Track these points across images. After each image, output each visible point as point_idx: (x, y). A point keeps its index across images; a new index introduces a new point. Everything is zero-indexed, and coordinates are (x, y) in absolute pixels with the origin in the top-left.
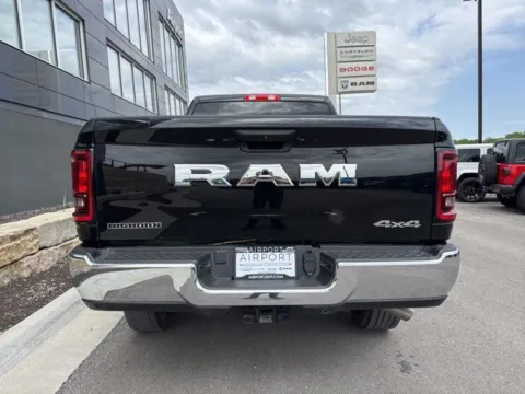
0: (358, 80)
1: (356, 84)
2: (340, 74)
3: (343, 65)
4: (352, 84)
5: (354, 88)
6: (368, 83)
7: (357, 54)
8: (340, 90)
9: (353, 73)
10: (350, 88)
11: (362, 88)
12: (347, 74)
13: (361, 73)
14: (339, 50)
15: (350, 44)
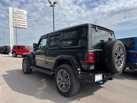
0: (21, 24)
1: (20, 25)
2: (14, 21)
3: (15, 19)
4: (19, 25)
5: (19, 26)
6: (24, 26)
7: (20, 16)
8: (15, 26)
9: (19, 22)
10: (18, 26)
11: (22, 27)
12: (17, 21)
13: (22, 22)
14: (14, 14)
15: (18, 13)
